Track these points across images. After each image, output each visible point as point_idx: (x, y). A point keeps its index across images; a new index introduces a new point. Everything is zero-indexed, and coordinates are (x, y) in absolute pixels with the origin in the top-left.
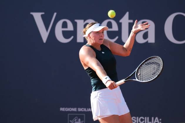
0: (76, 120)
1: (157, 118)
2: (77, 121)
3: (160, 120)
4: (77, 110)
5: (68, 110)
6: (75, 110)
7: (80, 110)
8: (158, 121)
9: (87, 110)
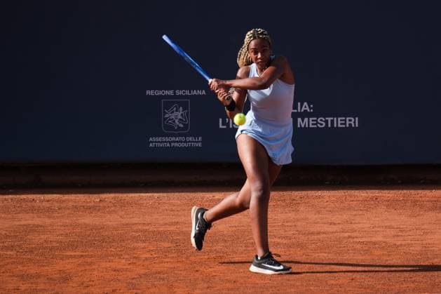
0: (175, 109)
1: (305, 104)
2: (176, 111)
3: (312, 106)
4: (175, 93)
5: (160, 93)
6: (170, 93)
7: (179, 93)
8: (308, 109)
9: (190, 93)
